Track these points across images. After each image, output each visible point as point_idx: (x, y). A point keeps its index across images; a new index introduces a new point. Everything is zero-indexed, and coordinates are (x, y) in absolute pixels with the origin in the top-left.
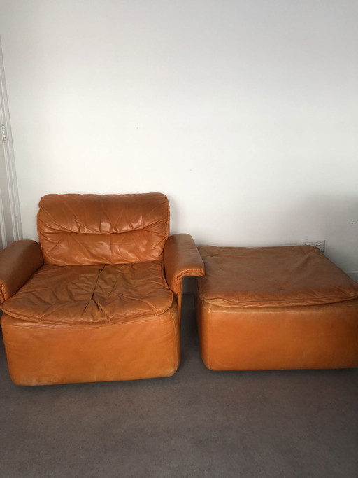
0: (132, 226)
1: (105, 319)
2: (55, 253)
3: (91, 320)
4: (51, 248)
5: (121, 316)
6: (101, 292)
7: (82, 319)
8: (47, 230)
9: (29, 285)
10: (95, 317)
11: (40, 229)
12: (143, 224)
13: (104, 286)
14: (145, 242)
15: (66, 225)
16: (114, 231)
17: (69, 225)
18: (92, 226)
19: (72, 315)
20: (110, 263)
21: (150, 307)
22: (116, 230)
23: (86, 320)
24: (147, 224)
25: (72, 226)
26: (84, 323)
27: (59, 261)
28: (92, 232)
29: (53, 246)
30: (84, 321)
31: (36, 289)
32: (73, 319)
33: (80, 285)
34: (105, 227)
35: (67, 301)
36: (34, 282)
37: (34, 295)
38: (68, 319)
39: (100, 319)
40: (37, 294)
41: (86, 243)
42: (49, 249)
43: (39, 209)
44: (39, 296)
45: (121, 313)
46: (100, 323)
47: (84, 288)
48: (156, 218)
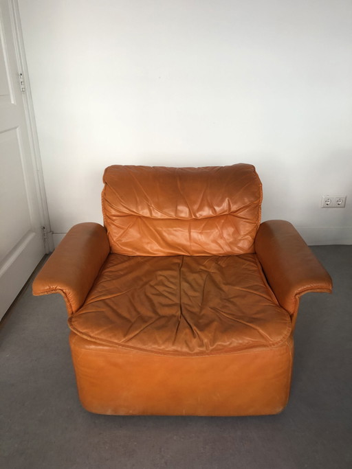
0: (214, 210)
1: (203, 349)
2: (124, 240)
3: (185, 349)
4: (120, 234)
5: (225, 346)
6: (190, 303)
7: (174, 348)
8: (113, 212)
9: (99, 289)
10: (191, 346)
11: (105, 210)
12: (230, 208)
13: (191, 293)
14: (231, 230)
15: (137, 208)
16: (194, 217)
17: (140, 208)
18: (166, 210)
19: (161, 342)
20: (188, 254)
21: (262, 336)
22: (195, 216)
23: (179, 349)
24: (234, 208)
25: (143, 209)
26: (176, 353)
27: (129, 251)
28: (167, 217)
29: (122, 231)
30: (177, 351)
31: (110, 297)
32: (162, 347)
33: (161, 289)
34: (182, 212)
35: (151, 318)
36: (104, 284)
37: (108, 305)
38: (156, 346)
39: (197, 349)
40: (111, 304)
41: (160, 229)
42: (118, 236)
43: (103, 185)
44: (115, 308)
45: (225, 342)
46: (197, 354)
47: (166, 294)
48: (246, 200)
